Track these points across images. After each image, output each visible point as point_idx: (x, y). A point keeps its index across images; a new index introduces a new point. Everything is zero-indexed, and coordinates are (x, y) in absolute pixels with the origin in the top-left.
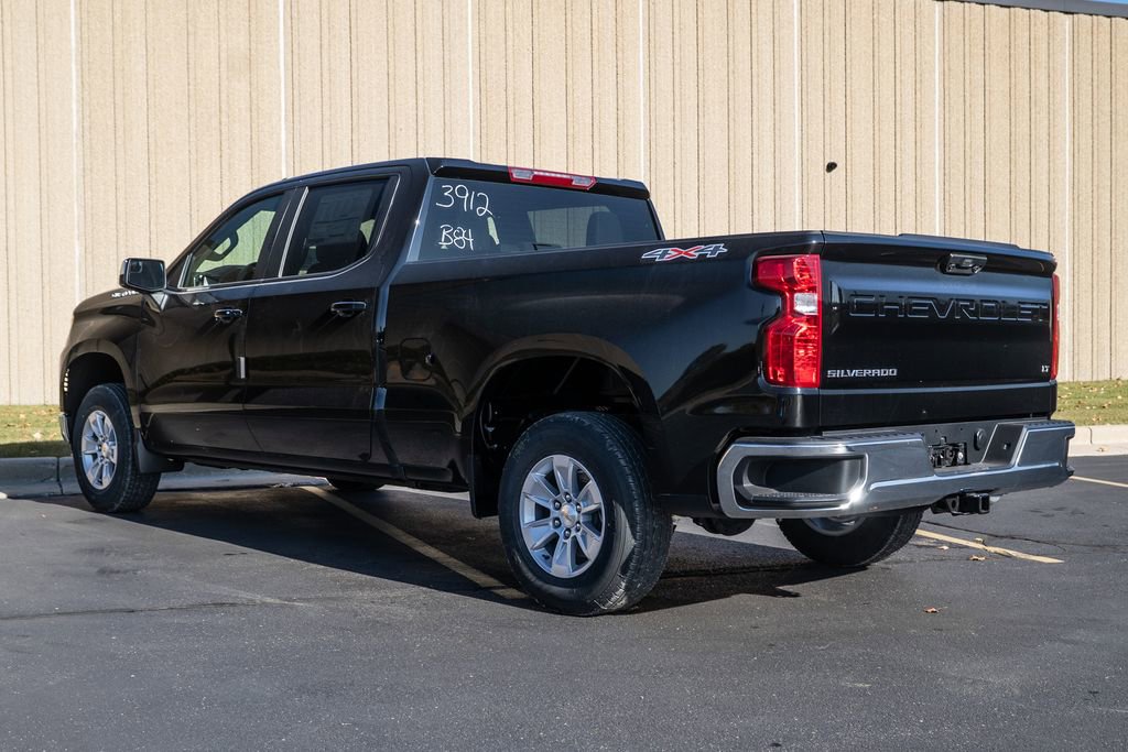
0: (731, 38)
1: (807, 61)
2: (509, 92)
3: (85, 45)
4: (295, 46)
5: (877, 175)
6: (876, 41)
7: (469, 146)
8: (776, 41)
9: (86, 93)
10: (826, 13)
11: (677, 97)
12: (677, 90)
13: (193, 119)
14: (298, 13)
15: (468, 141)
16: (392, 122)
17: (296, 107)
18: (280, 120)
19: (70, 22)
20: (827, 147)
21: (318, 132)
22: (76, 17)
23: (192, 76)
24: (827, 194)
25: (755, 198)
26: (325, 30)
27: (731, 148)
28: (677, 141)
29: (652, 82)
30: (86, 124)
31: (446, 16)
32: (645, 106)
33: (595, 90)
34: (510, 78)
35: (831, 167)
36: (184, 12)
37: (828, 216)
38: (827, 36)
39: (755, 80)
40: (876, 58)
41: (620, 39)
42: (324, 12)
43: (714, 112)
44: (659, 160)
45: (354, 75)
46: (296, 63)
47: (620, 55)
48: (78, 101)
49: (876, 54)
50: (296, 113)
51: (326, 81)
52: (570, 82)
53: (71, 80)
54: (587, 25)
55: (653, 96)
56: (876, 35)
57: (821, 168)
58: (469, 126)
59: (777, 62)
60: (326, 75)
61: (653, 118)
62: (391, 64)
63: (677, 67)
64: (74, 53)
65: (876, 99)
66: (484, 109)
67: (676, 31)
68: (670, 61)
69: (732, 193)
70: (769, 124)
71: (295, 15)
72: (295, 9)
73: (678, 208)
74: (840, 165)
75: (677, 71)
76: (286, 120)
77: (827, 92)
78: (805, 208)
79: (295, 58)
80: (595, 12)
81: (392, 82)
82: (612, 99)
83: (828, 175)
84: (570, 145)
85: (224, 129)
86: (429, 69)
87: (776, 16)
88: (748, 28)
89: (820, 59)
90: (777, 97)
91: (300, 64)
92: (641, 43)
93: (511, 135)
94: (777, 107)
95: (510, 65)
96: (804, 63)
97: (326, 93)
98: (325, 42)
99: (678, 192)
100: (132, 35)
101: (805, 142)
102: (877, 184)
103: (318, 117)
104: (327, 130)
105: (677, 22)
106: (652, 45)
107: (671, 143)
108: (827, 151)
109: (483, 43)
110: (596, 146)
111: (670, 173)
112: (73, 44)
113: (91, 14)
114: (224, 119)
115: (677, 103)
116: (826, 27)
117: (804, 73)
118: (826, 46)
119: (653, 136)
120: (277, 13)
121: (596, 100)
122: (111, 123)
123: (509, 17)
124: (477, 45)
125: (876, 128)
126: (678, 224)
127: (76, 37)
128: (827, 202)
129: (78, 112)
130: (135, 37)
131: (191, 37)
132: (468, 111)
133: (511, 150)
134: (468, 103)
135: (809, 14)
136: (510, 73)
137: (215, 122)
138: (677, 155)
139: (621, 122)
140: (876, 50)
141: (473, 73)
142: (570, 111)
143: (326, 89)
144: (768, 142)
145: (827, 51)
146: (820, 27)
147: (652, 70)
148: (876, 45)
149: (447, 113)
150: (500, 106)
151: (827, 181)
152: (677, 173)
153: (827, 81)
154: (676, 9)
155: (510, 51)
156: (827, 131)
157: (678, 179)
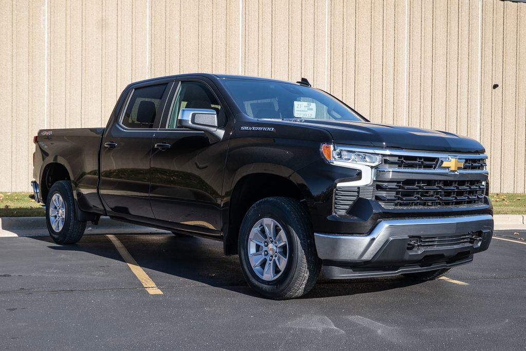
0: (449, 24)
1: (485, 35)
2: (344, 49)
3: (153, 26)
4: (247, 26)
5: (517, 90)
6: (518, 25)
7: (325, 75)
8: (470, 26)
9: (153, 48)
10: (495, 12)
11: (423, 52)
12: (423, 48)
13: (200, 61)
14: (249, 11)
15: (325, 72)
16: (290, 63)
17: (247, 56)
18: (239, 61)
19: (146, 15)
20: (494, 77)
21: (256, 68)
22: (149, 14)
23: (200, 40)
24: (493, 99)
25: (459, 101)
26: (261, 20)
27: (448, 77)
28: (422, 73)
29: (411, 45)
30: (153, 63)
31: (316, 13)
32: (407, 56)
33: (384, 49)
34: (345, 43)
35: (495, 86)
36: (197, 11)
37: (493, 110)
38: (495, 23)
39: (460, 44)
40: (518, 34)
41: (396, 24)
42: (260, 11)
43: (440, 60)
44: (413, 82)
45: (273, 41)
46: (247, 35)
47: (396, 31)
48: (149, 52)
49: (518, 32)
50: (247, 59)
51: (260, 44)
52: (372, 45)
53: (146, 42)
54: (381, 18)
55: (411, 51)
56: (518, 23)
57: (490, 87)
58: (325, 66)
59: (470, 36)
60: (260, 41)
61: (411, 62)
62: (290, 35)
63: (423, 38)
64: (148, 30)
65: (518, 54)
66: (332, 57)
67: (423, 20)
68: (419, 35)
69: (448, 99)
70: (466, 65)
71: (247, 12)
72: (247, 10)
73: (422, 105)
74: (500, 85)
75: (423, 40)
76: (242, 62)
77: (494, 50)
78: (482, 107)
79: (247, 33)
80: (385, 11)
81: (290, 44)
82: (392, 53)
83: (494, 90)
84: (372, 74)
85: (214, 66)
86: (307, 38)
87: (471, 14)
88: (457, 19)
89: (491, 34)
90: (470, 52)
91: (249, 35)
92: (406, 27)
93: (345, 70)
94: (470, 57)
95: (345, 36)
96: (484, 36)
97: (260, 49)
98: (260, 25)
99: (422, 98)
100: (174, 22)
101: (483, 74)
102: (517, 95)
103: (256, 60)
104: (260, 66)
105: (423, 16)
106: (411, 27)
107: (419, 74)
108: (494, 79)
109: (332, 26)
110: (384, 75)
111: (419, 88)
112: (148, 25)
113: (156, 12)
114: (214, 61)
115: (423, 55)
116: (495, 19)
117: (483, 41)
118: (494, 28)
119: (411, 71)
120: (239, 11)
121: (384, 53)
122: (163, 62)
123: (345, 14)
124: (330, 27)
125: (518, 68)
126: (422, 113)
127: (149, 22)
128: (493, 103)
129: (149, 57)
130: (175, 22)
131: (200, 23)
132: (325, 58)
133: (344, 77)
134: (325, 54)
135: (486, 12)
136: (345, 41)
137: (210, 63)
138: (422, 81)
139: (396, 64)
140: (518, 29)
141: (328, 40)
142: (372, 58)
143: (260, 47)
144: (465, 74)
145: (494, 30)
146: (492, 18)
147: (411, 39)
148: (519, 27)
149: (315, 59)
150: (340, 55)
151: (493, 93)
152: (422, 89)
153: (494, 45)
154: (423, 10)
155: (345, 30)
156: (494, 69)
157: (422, 91)
